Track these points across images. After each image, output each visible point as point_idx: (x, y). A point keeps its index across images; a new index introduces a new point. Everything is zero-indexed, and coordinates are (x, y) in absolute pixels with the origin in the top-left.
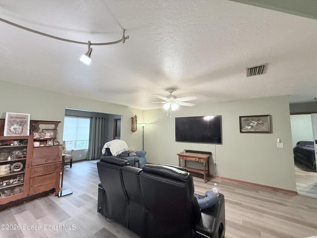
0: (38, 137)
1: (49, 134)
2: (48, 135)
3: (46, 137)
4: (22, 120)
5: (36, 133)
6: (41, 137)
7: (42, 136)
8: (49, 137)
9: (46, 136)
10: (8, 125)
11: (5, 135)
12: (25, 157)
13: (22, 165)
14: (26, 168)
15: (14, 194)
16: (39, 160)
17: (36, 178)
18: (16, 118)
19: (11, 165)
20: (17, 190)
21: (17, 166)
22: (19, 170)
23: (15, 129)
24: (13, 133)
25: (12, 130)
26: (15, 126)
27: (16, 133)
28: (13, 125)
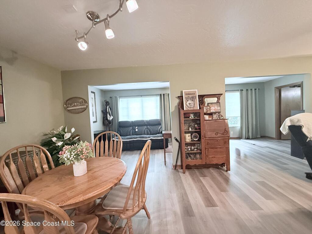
0: (206, 111)
1: (214, 108)
3: (211, 111)
4: (192, 95)
7: (209, 110)
10: (185, 101)
11: (185, 109)
12: (200, 129)
13: (198, 136)
14: (202, 139)
15: (196, 159)
16: (210, 133)
17: (210, 149)
18: (189, 94)
19: (191, 135)
20: (198, 156)
21: (195, 136)
22: (197, 139)
23: (190, 104)
24: (189, 107)
25: (188, 105)
26: (190, 102)
27: (191, 107)
28: (188, 100)
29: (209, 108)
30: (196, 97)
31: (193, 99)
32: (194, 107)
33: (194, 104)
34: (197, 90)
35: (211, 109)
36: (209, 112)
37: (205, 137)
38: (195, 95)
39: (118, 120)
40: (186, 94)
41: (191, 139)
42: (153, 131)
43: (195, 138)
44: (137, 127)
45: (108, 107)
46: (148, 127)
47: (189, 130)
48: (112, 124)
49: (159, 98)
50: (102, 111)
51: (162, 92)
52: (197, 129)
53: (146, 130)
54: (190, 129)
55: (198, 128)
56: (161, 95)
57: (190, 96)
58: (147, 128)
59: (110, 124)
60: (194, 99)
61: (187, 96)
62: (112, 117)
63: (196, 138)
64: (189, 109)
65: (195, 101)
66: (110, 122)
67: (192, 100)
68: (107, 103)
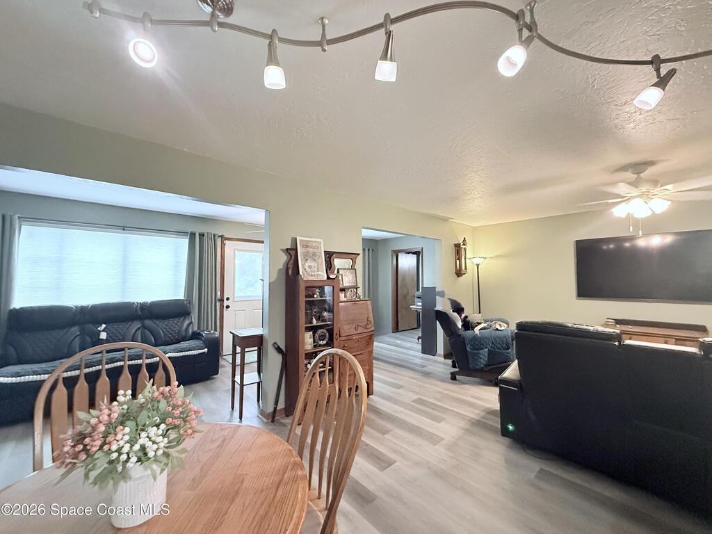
2: (346, 281)
4: (315, 250)
10: (302, 259)
12: (332, 319)
13: (327, 334)
14: (335, 340)
16: (349, 326)
18: (308, 247)
19: (314, 333)
21: (321, 336)
22: (325, 342)
23: (310, 267)
24: (309, 275)
25: (308, 269)
26: (310, 262)
27: (313, 274)
28: (307, 260)
30: (320, 254)
31: (315, 257)
32: (317, 275)
33: (318, 269)
34: (321, 240)
35: (344, 279)
37: (341, 336)
38: (319, 250)
40: (303, 246)
41: (314, 342)
42: (165, 334)
43: (321, 340)
44: (104, 326)
46: (148, 322)
47: (312, 323)
49: (185, 242)
51: (198, 229)
53: (139, 332)
54: (314, 321)
56: (193, 235)
57: (311, 251)
58: (144, 327)
60: (318, 258)
61: (305, 250)
63: (324, 340)
64: (311, 278)
65: (320, 262)
67: (315, 260)
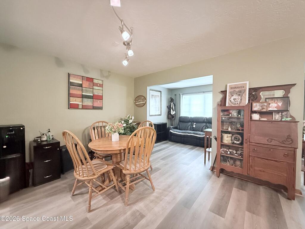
0: (259, 108)
1: (276, 105)
2: (273, 106)
3: (270, 109)
5: (257, 104)
6: (263, 109)
8: (276, 109)
9: (271, 107)
10: (229, 96)
11: (227, 105)
12: (243, 130)
13: (240, 138)
14: (245, 143)
15: (235, 166)
16: (259, 138)
17: (256, 158)
18: (235, 88)
19: (232, 136)
20: (238, 163)
21: (236, 138)
24: (233, 104)
25: (232, 100)
26: (235, 97)
27: (236, 103)
28: (233, 95)
29: (266, 104)
30: (245, 91)
31: (240, 93)
32: (240, 103)
33: (241, 100)
34: (248, 82)
35: (270, 106)
36: (265, 110)
37: (249, 142)
38: (243, 89)
39: (180, 115)
40: (231, 88)
41: (231, 140)
43: (236, 141)
44: (195, 123)
45: (172, 103)
47: (228, 129)
48: (175, 119)
50: (167, 107)
52: (239, 130)
54: (230, 129)
55: (241, 128)
57: (237, 90)
58: (206, 126)
59: (173, 118)
60: (242, 93)
61: (233, 90)
62: (174, 112)
63: (238, 141)
64: (233, 105)
65: (243, 96)
66: (173, 116)
67: (239, 95)
68: (172, 100)
